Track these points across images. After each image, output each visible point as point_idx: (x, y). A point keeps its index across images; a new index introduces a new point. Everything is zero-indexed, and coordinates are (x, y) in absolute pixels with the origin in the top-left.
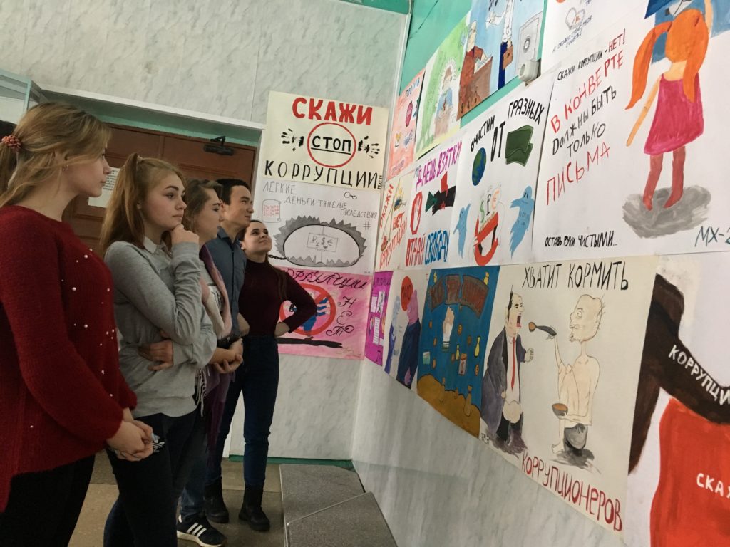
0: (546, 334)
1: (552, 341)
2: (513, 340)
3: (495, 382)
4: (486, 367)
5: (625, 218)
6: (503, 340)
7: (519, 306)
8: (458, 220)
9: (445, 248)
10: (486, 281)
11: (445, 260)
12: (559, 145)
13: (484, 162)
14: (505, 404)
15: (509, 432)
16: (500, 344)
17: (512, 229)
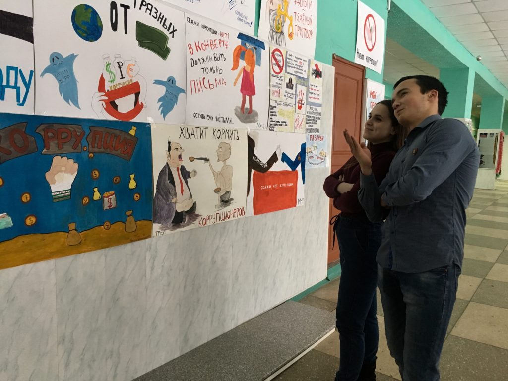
1: (207, 164)
2: (178, 169)
5: (235, 114)
8: (49, 64)
9: (18, 89)
10: (132, 133)
11: (22, 104)
12: (194, 63)
13: (99, 24)
14: (177, 204)
15: (184, 217)
16: (165, 173)
17: (159, 101)
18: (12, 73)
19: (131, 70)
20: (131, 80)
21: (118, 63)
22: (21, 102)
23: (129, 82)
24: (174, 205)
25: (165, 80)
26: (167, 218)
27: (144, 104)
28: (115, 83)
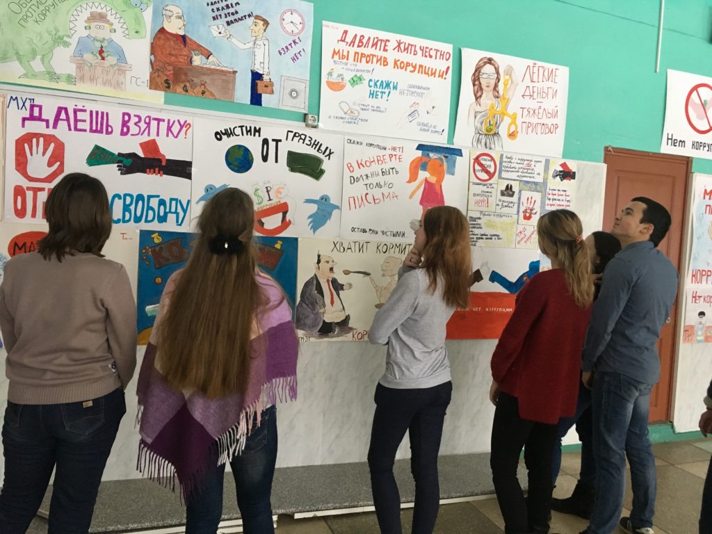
0: (362, 275)
1: (367, 278)
2: (328, 281)
3: (310, 306)
4: (298, 299)
5: (411, 227)
6: (315, 282)
7: (330, 262)
8: (204, 193)
9: (177, 214)
10: (278, 246)
11: (180, 225)
12: (354, 180)
13: (250, 158)
14: (325, 315)
15: (333, 328)
16: (312, 284)
17: (309, 217)
18: (174, 203)
19: (280, 193)
20: (279, 202)
21: (267, 188)
22: (179, 223)
23: (277, 203)
24: (322, 315)
25: (318, 198)
26: (313, 327)
27: (292, 221)
28: (262, 205)
